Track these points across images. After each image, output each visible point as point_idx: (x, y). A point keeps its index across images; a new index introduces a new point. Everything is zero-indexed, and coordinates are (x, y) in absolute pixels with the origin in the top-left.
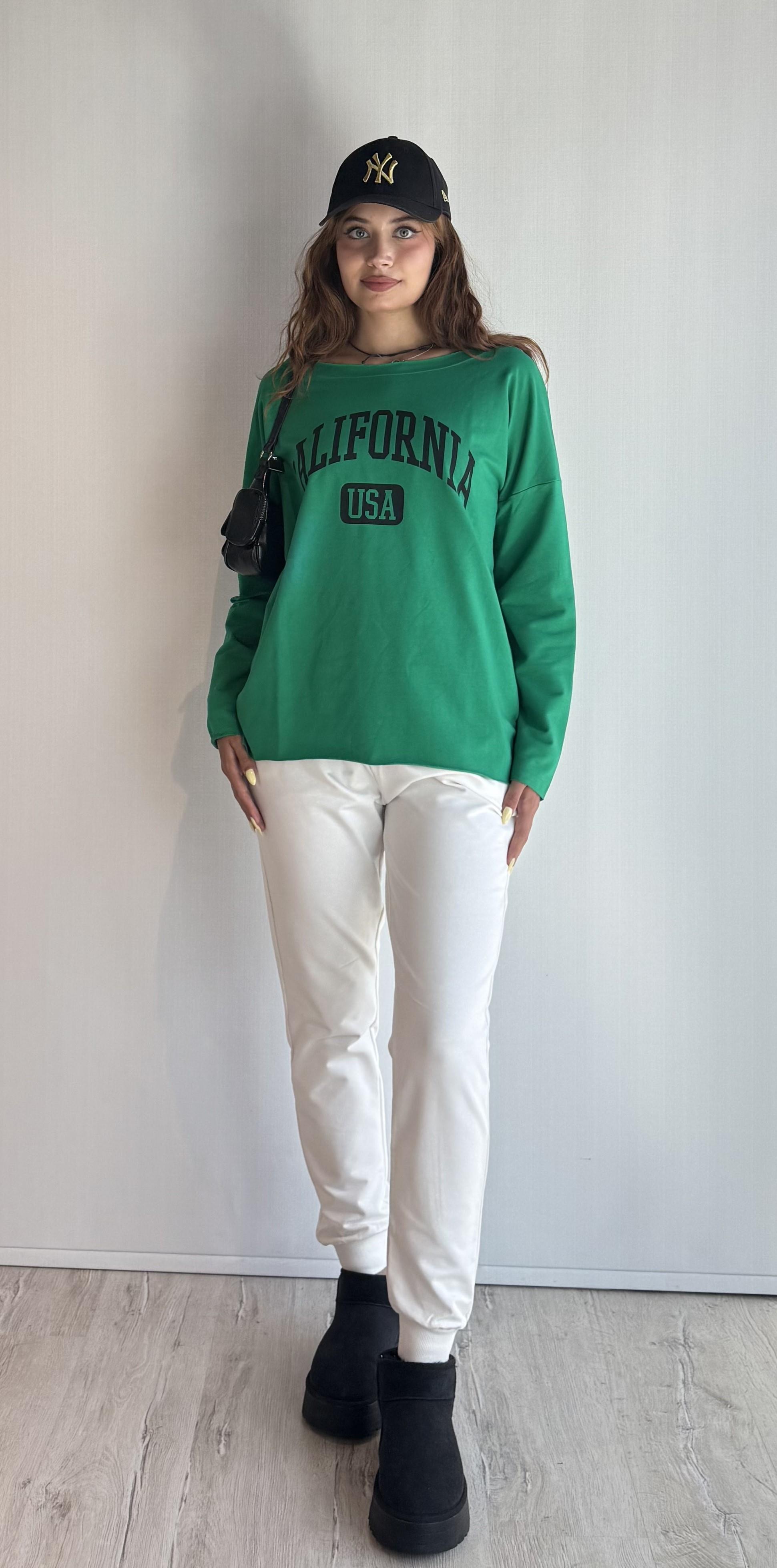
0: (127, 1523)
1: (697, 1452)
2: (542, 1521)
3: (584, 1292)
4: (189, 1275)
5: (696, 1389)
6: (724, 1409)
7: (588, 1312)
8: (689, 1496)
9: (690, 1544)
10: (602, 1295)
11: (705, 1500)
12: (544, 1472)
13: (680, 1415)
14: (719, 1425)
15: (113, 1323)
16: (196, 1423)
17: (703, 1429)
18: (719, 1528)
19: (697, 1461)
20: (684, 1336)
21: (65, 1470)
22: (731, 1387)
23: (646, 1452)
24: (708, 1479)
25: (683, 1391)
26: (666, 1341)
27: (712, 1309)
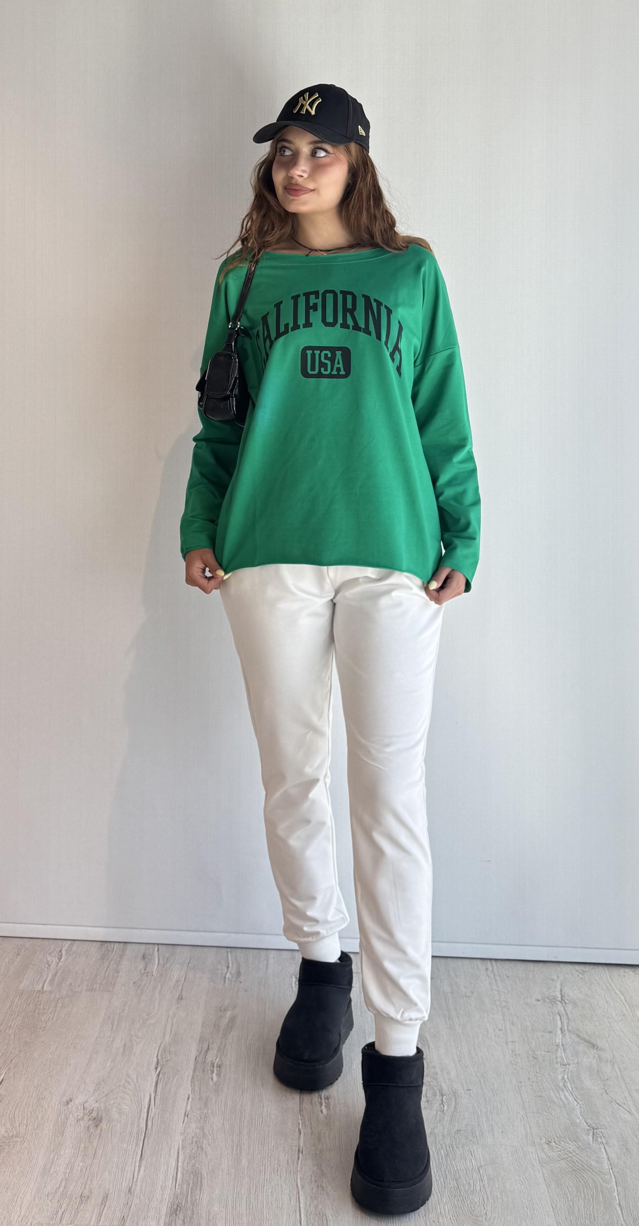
0: (144, 1132)
1: (572, 1082)
2: (455, 1133)
3: (486, 961)
4: (188, 947)
5: (571, 1034)
6: (592, 1050)
7: (488, 976)
8: (566, 1115)
9: (568, 1151)
10: (499, 963)
11: (579, 1118)
12: (457, 1097)
13: (559, 1054)
14: (588, 1061)
15: (132, 982)
16: (195, 1057)
17: (576, 1065)
18: (589, 1139)
19: (572, 1089)
20: (561, 994)
21: (98, 1091)
22: (597, 1033)
23: (533, 1082)
24: (580, 1103)
25: (561, 1036)
26: (548, 998)
27: (582, 975)
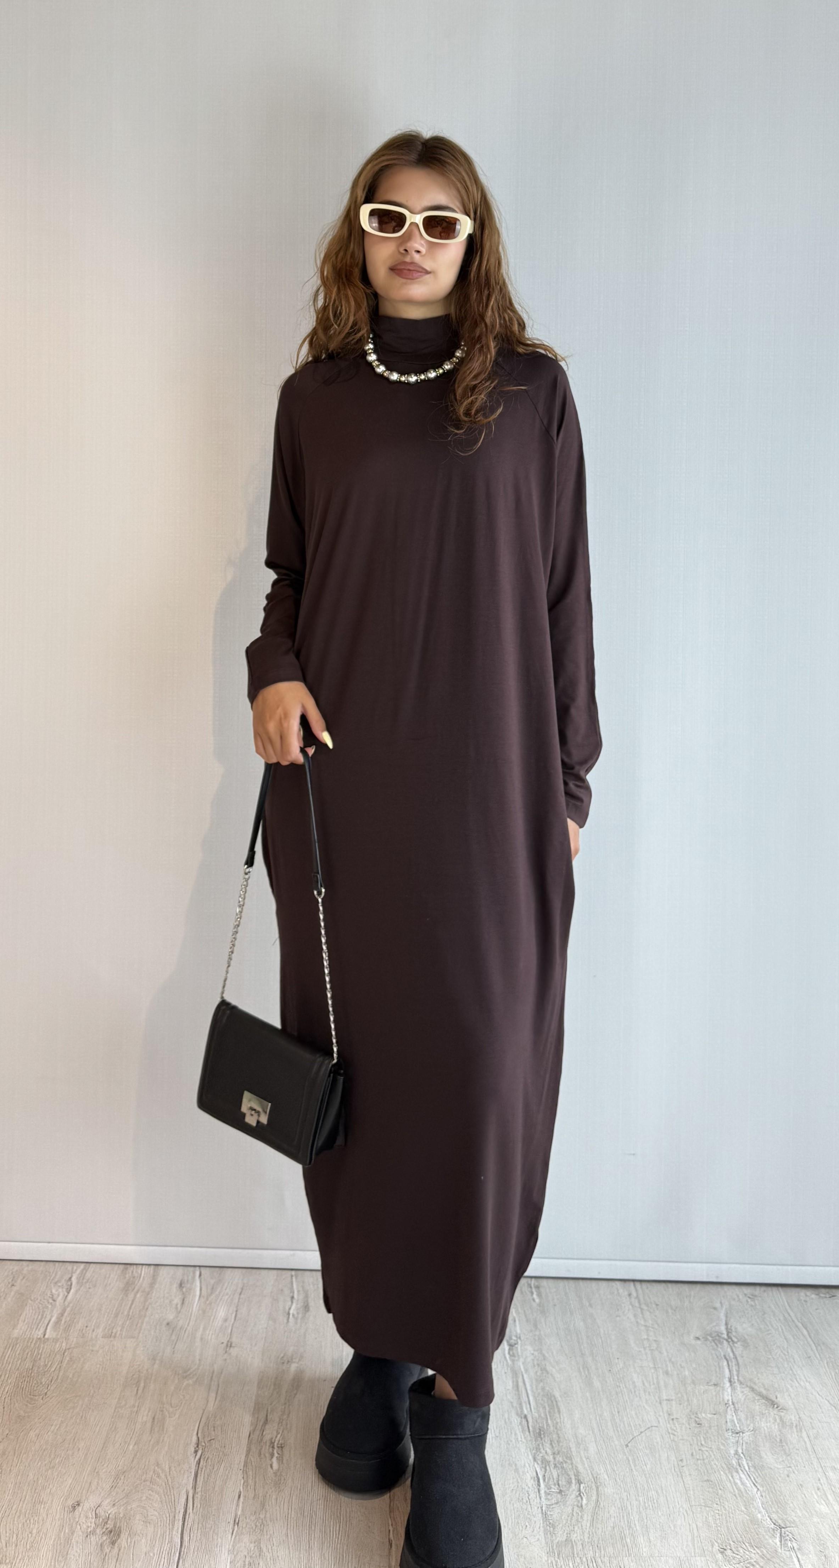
0: (179, 1549)
1: (748, 1458)
3: (627, 1283)
4: (240, 1270)
5: (743, 1388)
6: (771, 1410)
7: (633, 1306)
8: (743, 1509)
9: (749, 1563)
10: (644, 1285)
11: (760, 1512)
12: (599, 1484)
13: (729, 1417)
14: (767, 1426)
15: (165, 1323)
16: (248, 1434)
17: (753, 1432)
18: (776, 1544)
19: (749, 1469)
20: (727, 1329)
21: (115, 1490)
22: (776, 1385)
23: (698, 1459)
24: (761, 1489)
25: (729, 1390)
26: (711, 1335)
27: (752, 1301)
